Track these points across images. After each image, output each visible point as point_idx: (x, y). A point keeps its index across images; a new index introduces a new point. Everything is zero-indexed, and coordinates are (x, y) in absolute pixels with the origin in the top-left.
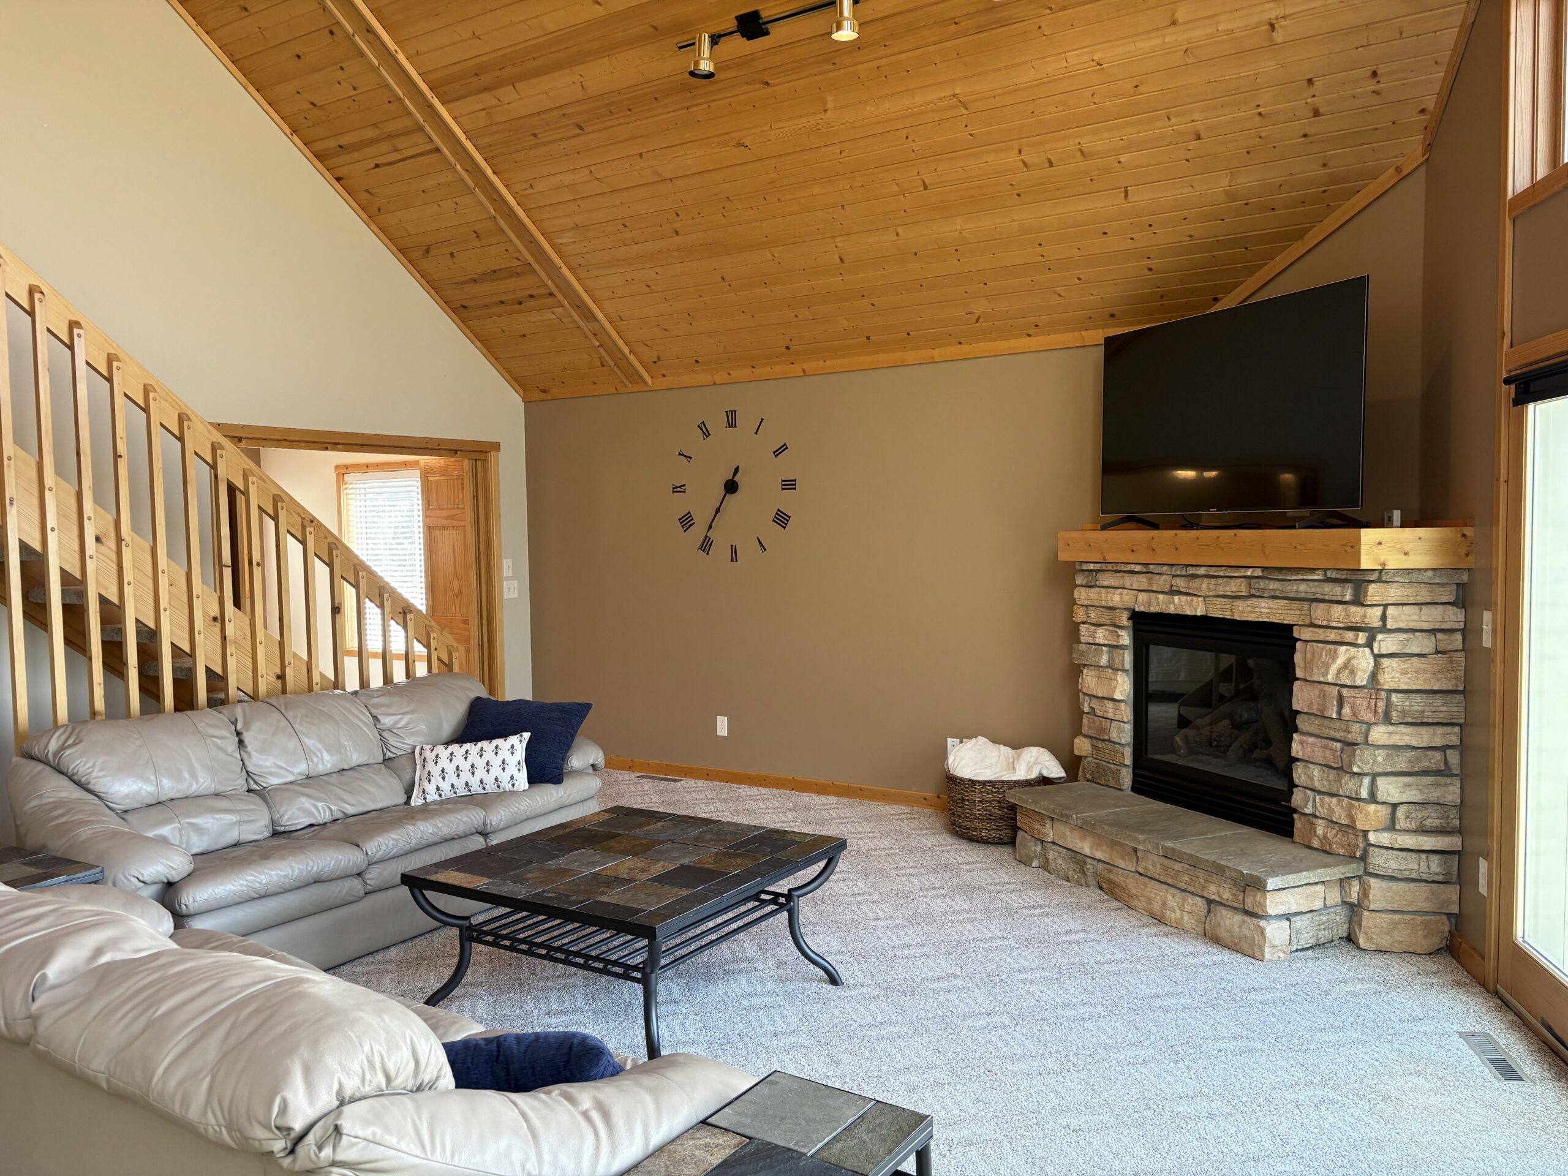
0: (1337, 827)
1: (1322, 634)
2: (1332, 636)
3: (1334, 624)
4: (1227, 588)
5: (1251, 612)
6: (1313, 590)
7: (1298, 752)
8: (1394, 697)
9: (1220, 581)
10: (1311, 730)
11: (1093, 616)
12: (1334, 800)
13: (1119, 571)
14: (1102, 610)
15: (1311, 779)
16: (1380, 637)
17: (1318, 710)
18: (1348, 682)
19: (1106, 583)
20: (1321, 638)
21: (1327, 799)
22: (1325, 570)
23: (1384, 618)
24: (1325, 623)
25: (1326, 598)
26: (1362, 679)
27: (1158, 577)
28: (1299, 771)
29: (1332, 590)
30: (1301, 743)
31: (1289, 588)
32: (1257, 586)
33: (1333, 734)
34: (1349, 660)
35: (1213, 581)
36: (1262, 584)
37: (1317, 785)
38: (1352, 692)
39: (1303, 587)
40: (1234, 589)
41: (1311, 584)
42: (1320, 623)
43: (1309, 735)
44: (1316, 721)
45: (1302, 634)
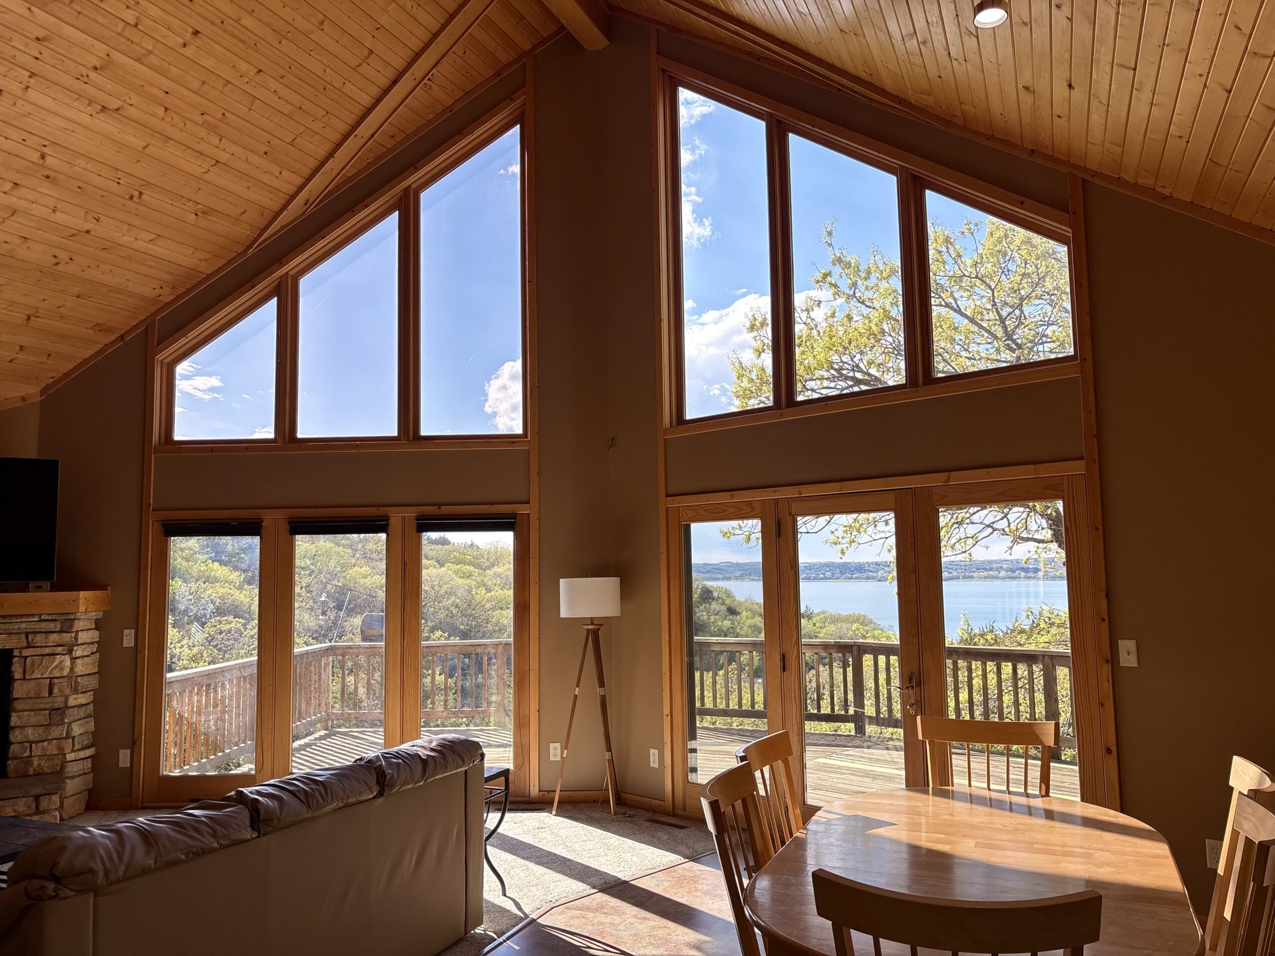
0: (45, 758)
1: (39, 651)
2: (47, 651)
3: (50, 644)
6: (32, 627)
7: (16, 722)
8: (79, 679)
10: (27, 707)
12: (46, 743)
15: (27, 736)
16: (75, 648)
17: (34, 694)
18: (58, 675)
20: (38, 653)
21: (41, 744)
22: (40, 615)
23: (76, 638)
24: (43, 644)
25: (43, 630)
26: (66, 672)
28: (16, 734)
29: (46, 626)
30: (19, 717)
31: (12, 627)
33: (42, 706)
34: (61, 663)
37: (31, 738)
38: (60, 680)
39: (23, 626)
41: (30, 623)
42: (40, 645)
43: (24, 711)
44: (31, 701)
45: (20, 653)
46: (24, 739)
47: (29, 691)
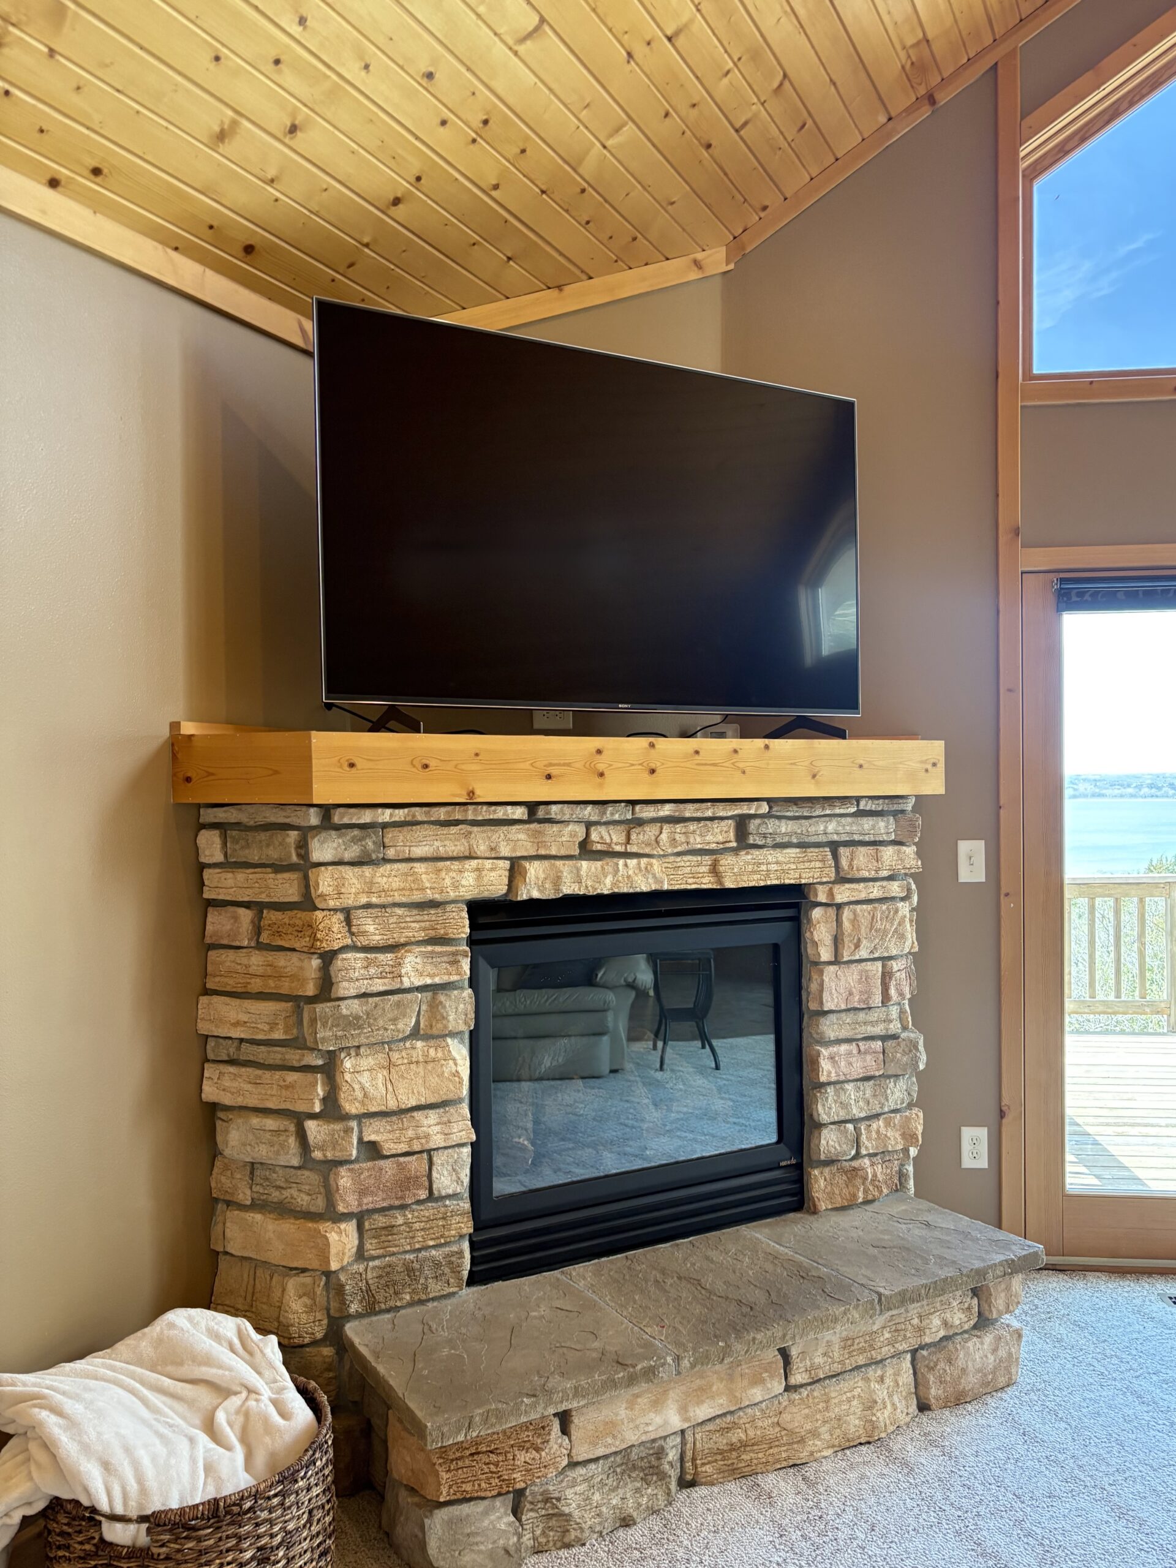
2: (875, 891)
3: (884, 874)
4: (709, 838)
5: (753, 872)
6: (844, 829)
7: (829, 1073)
9: (692, 826)
10: (843, 1034)
11: (371, 929)
13: (457, 823)
14: (399, 911)
15: (848, 1106)
17: (859, 1002)
19: (418, 852)
20: (863, 896)
21: (873, 1125)
22: (858, 799)
24: (873, 874)
25: (867, 838)
27: (555, 828)
28: (829, 1100)
29: (873, 827)
30: (832, 1058)
31: (812, 829)
32: (763, 830)
33: (871, 1030)
35: (679, 828)
36: (771, 825)
37: (856, 1112)
39: (832, 826)
40: (720, 838)
41: (843, 820)
42: (866, 874)
43: (839, 1041)
44: (848, 1018)
45: (831, 894)
46: (843, 1115)
47: (851, 994)
